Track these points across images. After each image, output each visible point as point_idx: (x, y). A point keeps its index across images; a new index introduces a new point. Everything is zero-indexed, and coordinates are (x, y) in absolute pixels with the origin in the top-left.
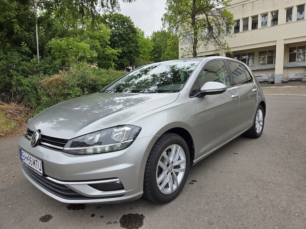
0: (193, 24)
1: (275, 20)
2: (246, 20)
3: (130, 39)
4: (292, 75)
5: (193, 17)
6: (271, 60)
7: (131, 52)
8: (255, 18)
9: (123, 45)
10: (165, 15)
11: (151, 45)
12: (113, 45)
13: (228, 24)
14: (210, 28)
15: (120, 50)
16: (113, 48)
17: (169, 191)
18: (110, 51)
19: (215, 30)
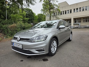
0: (50, 12)
1: (71, 12)
2: (63, 11)
3: (32, 15)
4: (76, 26)
5: (50, 10)
6: (70, 22)
7: (32, 19)
8: (66, 11)
9: (29, 17)
10: (42, 9)
11: (38, 17)
12: (27, 17)
13: (59, 12)
14: (54, 13)
15: (29, 19)
16: (27, 18)
17: (53, 53)
18: (26, 19)
19: (55, 14)
